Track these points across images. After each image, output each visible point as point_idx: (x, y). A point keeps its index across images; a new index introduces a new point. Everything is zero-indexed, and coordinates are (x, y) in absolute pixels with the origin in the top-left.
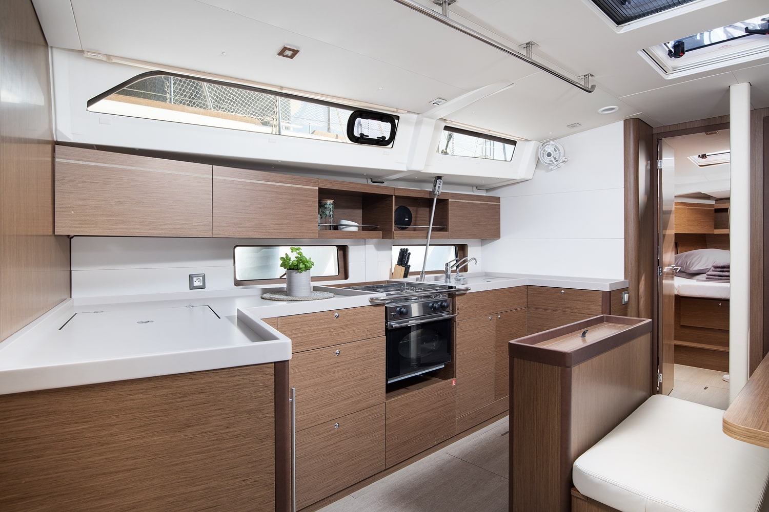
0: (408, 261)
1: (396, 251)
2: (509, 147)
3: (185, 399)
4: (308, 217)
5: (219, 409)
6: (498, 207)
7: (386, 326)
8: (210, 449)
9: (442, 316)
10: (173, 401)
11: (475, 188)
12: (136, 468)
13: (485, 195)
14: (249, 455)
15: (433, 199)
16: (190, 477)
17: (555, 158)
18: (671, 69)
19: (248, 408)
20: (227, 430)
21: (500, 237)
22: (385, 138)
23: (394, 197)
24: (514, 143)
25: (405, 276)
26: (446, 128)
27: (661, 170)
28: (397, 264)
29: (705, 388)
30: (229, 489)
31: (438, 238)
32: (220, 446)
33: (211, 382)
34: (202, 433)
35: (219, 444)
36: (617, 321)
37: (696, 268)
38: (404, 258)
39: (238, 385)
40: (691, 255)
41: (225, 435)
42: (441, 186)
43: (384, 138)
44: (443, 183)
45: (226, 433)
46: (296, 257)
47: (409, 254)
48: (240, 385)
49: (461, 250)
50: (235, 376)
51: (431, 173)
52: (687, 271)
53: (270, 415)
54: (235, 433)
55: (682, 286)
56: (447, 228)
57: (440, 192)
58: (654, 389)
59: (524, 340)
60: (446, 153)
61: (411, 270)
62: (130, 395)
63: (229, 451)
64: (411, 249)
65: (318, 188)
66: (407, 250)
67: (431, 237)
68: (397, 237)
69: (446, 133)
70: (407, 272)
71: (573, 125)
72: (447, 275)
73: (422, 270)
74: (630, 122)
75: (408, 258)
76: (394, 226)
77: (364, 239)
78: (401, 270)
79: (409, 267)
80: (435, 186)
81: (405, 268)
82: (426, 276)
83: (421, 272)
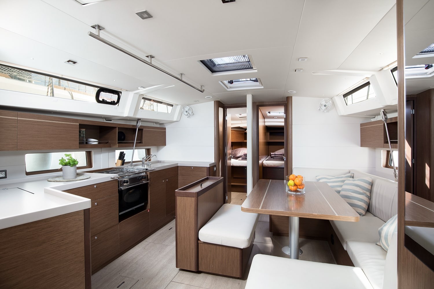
0: (124, 158)
1: (118, 152)
2: (170, 108)
3: (43, 231)
4: (74, 138)
5: (59, 233)
6: (165, 132)
7: (119, 189)
8: (55, 251)
9: (143, 182)
10: (37, 233)
11: (155, 123)
12: (17, 266)
13: (159, 127)
14: (73, 251)
15: (136, 129)
16: (45, 265)
17: (189, 113)
18: (229, 87)
19: (72, 230)
20: (63, 242)
21: (164, 144)
23: (117, 128)
24: (172, 106)
26: (143, 98)
27: (227, 120)
28: (118, 159)
29: (241, 200)
30: (64, 267)
31: (138, 146)
32: (59, 249)
33: (55, 222)
34: (51, 245)
35: (59, 248)
36: (212, 179)
37: (238, 155)
38: (122, 156)
39: (67, 221)
40: (237, 150)
41: (62, 244)
43: (114, 102)
44: (141, 122)
45: (62, 243)
46: (68, 159)
47: (125, 154)
48: (68, 221)
49: (148, 152)
50: (66, 218)
51: (136, 118)
52: (236, 157)
53: (82, 232)
54: (67, 242)
55: (234, 162)
56: (142, 142)
57: (140, 126)
58: (225, 202)
59: (181, 189)
60: (143, 109)
61: (125, 161)
62: (14, 233)
63: (63, 251)
64: (125, 152)
65: (79, 124)
66: (123, 152)
67: (135, 146)
68: (119, 147)
69: (143, 100)
70: (123, 163)
71: (196, 101)
72: (143, 163)
73: (131, 161)
74: (215, 102)
75: (124, 156)
76: (117, 141)
77: (101, 148)
78: (120, 161)
79: (125, 160)
80: (137, 123)
81: (122, 161)
82: (133, 164)
83: (131, 162)
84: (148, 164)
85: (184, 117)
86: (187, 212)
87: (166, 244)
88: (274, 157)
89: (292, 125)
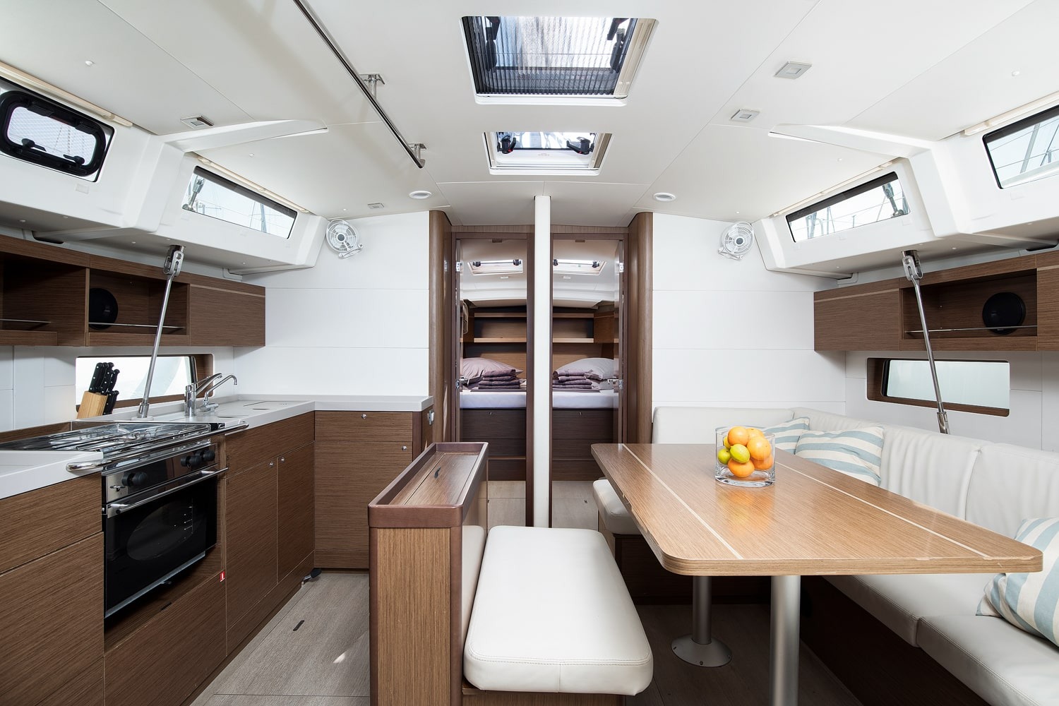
0: (113, 385)
1: (86, 368)
2: (287, 218)
6: (263, 301)
11: (226, 271)
13: (242, 282)
15: (165, 283)
17: (348, 244)
18: (496, 163)
21: (263, 344)
22: (83, 160)
23: (88, 272)
24: (293, 213)
25: (108, 410)
26: (199, 170)
28: (90, 391)
31: (172, 344)
38: (104, 380)
42: (181, 261)
43: (79, 161)
44: (185, 259)
47: (117, 372)
49: (200, 366)
51: (165, 238)
56: (186, 329)
57: (178, 271)
64: (118, 363)
66: (111, 365)
67: (161, 344)
68: (93, 343)
69: (194, 177)
70: (111, 404)
71: (375, 206)
72: (189, 404)
73: (142, 397)
74: (435, 214)
75: (114, 380)
76: (87, 323)
77: (13, 345)
78: (98, 400)
79: (117, 393)
80: (170, 260)
81: (106, 397)
82: (152, 406)
83: (140, 400)
84: (208, 407)
85: (330, 257)
86: (418, 584)
87: (299, 692)
88: (566, 383)
89: (651, 290)
